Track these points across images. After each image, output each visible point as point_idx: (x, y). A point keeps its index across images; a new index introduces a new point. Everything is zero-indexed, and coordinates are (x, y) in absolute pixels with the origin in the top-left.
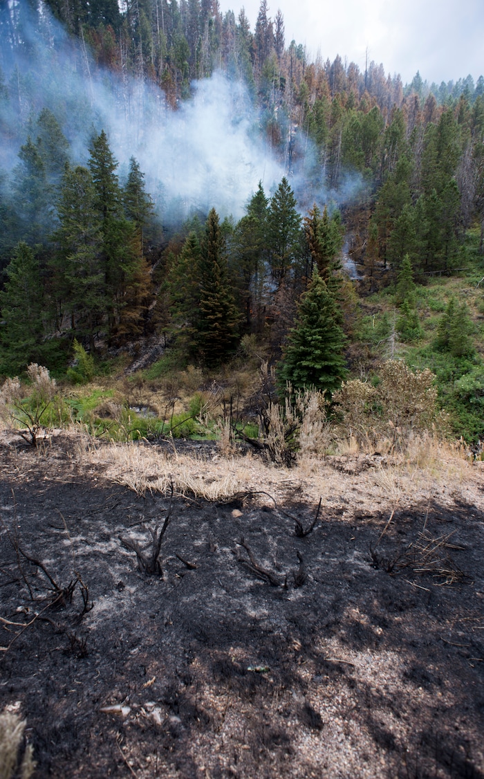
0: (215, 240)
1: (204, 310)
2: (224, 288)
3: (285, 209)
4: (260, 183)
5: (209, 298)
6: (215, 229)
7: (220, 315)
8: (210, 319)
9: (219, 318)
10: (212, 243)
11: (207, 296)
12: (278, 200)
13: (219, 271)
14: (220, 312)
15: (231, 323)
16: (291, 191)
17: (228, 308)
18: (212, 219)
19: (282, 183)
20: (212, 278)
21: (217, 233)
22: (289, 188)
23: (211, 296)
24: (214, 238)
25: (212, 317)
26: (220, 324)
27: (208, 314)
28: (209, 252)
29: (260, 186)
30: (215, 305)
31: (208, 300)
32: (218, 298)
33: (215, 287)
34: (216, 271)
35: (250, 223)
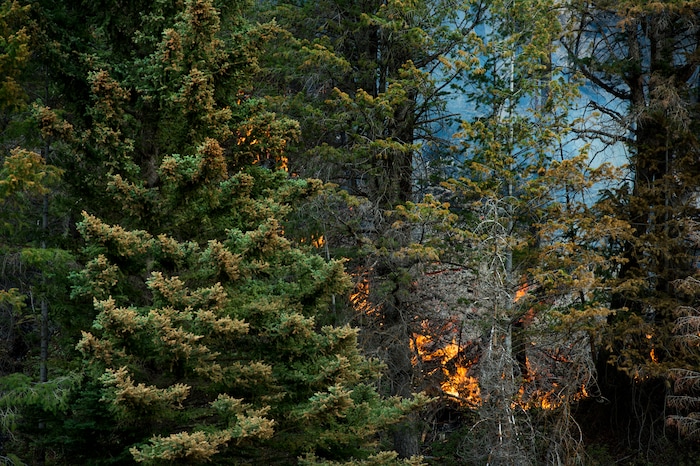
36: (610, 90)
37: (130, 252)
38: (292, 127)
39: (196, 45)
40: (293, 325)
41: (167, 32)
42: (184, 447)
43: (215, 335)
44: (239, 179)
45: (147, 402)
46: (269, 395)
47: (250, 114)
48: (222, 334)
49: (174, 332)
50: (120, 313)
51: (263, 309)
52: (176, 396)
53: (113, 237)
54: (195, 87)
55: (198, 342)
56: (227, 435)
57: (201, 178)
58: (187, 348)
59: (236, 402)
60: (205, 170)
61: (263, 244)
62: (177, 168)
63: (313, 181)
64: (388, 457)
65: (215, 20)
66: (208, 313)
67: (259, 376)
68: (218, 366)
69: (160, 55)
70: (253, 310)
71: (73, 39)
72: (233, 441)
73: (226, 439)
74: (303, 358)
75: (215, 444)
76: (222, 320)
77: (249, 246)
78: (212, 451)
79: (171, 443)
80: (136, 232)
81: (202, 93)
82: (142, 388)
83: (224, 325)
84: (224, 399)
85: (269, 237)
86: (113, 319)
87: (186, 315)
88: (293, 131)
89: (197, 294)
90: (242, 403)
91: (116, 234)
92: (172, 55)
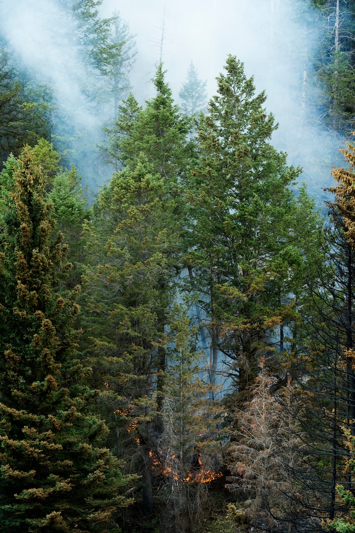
0: (39, 245)
1: (11, 472)
2: (73, 395)
3: (243, 145)
4: (161, 75)
5: (25, 429)
6: (35, 213)
7: (63, 485)
8: (33, 499)
9: (60, 496)
10: (29, 256)
11: (20, 423)
12: (218, 123)
13: (55, 341)
14: (64, 474)
15: (97, 508)
16: (256, 93)
17: (90, 459)
18: (24, 185)
19: (226, 73)
20: (32, 365)
21: (44, 224)
22: (249, 88)
23: (32, 424)
24: (36, 240)
25: (38, 492)
26: (65, 513)
27: (23, 484)
28: (20, 286)
29: (160, 84)
30: (46, 451)
31: (22, 436)
32: (54, 430)
33: (43, 394)
34: (46, 343)
35: (138, 193)
36: (229, 356)
37: (18, 419)
38: (89, 370)
39: (47, 339)
40: (83, 448)
41: (35, 335)
42: (32, 494)
43: (48, 451)
44: (63, 391)
45: (19, 478)
46: (73, 475)
47: (73, 365)
48: (51, 450)
49: (31, 449)
50: (11, 441)
51: (70, 440)
52: (30, 475)
53: (11, 413)
54: (46, 355)
55: (40, 453)
56: (52, 490)
57: (47, 390)
58: (36, 455)
59: (56, 477)
60: (49, 387)
61: (70, 417)
62: (38, 387)
63: (97, 390)
64: (120, 498)
65: (54, 330)
66: (45, 442)
67: (67, 466)
68: (49, 462)
69: (32, 344)
70: (68, 441)
71: (4, 338)
72: (54, 492)
73: (52, 491)
74: (88, 460)
75: (46, 493)
76: (51, 445)
77: (65, 417)
78: (45, 496)
79: (28, 492)
80: (22, 411)
81: (48, 357)
82: (17, 472)
83: (52, 446)
84: (52, 476)
85: (72, 414)
86: (7, 443)
87: (37, 442)
88: (89, 372)
89: (42, 435)
90: (59, 477)
91: (12, 412)
92: (37, 344)
